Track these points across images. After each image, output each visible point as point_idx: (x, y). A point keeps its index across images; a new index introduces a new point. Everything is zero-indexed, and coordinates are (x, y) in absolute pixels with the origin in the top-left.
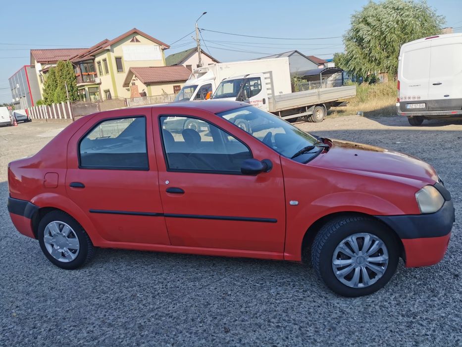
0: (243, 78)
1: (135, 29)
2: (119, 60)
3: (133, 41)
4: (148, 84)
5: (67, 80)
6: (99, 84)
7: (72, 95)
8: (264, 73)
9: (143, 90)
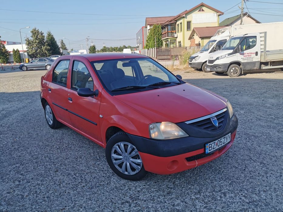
0: (242, 36)
1: (202, 3)
2: (189, 23)
3: (200, 11)
4: (202, 38)
5: (157, 35)
6: (176, 38)
7: (158, 44)
8: (260, 33)
9: (199, 42)
